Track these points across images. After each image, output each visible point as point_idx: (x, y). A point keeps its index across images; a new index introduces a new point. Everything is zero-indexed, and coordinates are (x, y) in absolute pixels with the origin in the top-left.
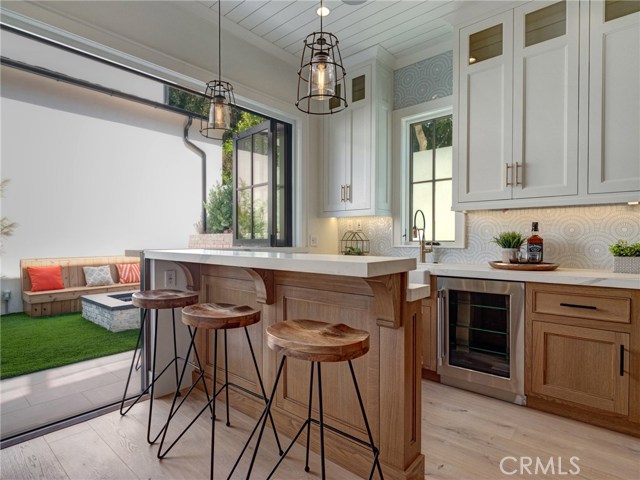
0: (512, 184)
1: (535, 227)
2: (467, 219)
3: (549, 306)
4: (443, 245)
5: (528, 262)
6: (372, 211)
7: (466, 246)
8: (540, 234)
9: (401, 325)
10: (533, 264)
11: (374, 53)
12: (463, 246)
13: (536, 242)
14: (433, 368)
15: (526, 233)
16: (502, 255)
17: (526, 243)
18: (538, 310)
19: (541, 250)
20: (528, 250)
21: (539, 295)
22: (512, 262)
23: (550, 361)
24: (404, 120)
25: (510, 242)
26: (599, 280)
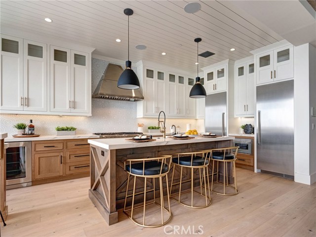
0: (23, 105)
1: (31, 121)
3: (40, 148)
5: (30, 134)
8: (33, 124)
13: (32, 127)
15: (28, 123)
17: (28, 127)
18: (37, 150)
19: (34, 130)
20: (27, 129)
21: (37, 145)
22: (23, 134)
23: (41, 166)
25: (21, 127)
26: (55, 138)
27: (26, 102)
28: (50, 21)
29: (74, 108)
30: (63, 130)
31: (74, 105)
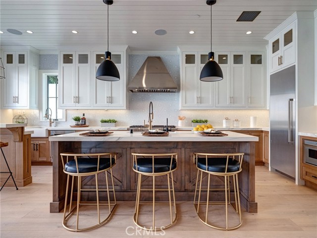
0: (75, 102)
1: (84, 115)
2: (66, 112)
4: (59, 120)
6: (28, 108)
7: (66, 121)
8: (85, 117)
9: (22, 141)
10: (82, 126)
11: (29, 48)
12: (65, 121)
13: (84, 119)
14: (49, 161)
15: (81, 117)
16: (74, 123)
17: (81, 119)
19: (85, 121)
20: (81, 122)
22: (76, 125)
24: (44, 74)
25: (77, 119)
27: (78, 100)
28: (76, 32)
29: (111, 102)
30: (105, 122)
31: (111, 100)
